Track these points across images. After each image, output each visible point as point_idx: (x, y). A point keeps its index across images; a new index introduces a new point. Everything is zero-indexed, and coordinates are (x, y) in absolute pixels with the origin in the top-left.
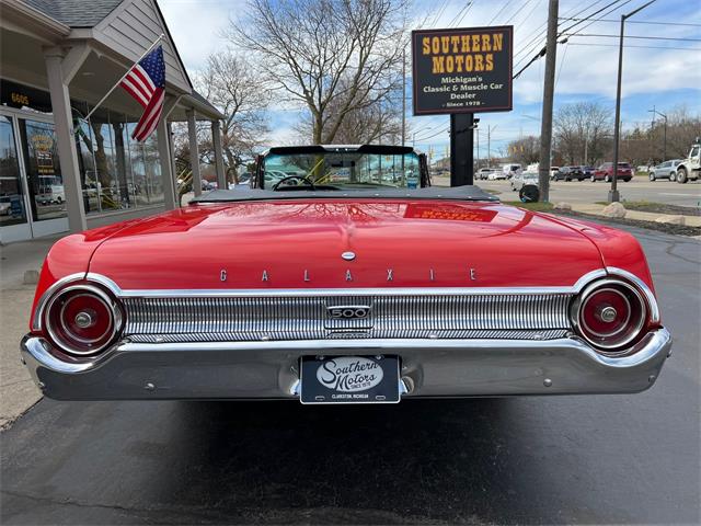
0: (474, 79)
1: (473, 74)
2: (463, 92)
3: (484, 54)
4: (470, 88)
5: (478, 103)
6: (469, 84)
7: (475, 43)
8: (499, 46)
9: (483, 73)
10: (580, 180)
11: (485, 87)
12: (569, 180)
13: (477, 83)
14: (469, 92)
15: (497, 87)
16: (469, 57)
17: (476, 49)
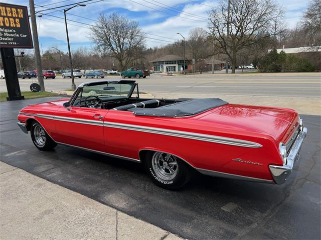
0: (11, 31)
1: (10, 28)
2: (6, 37)
3: (15, 18)
4: (10, 35)
5: (15, 43)
6: (8, 33)
7: (8, 12)
8: (21, 16)
9: (15, 28)
10: (30, 78)
11: (18, 35)
12: (24, 78)
13: (13, 33)
14: (10, 37)
15: (24, 36)
16: (6, 19)
17: (10, 15)
